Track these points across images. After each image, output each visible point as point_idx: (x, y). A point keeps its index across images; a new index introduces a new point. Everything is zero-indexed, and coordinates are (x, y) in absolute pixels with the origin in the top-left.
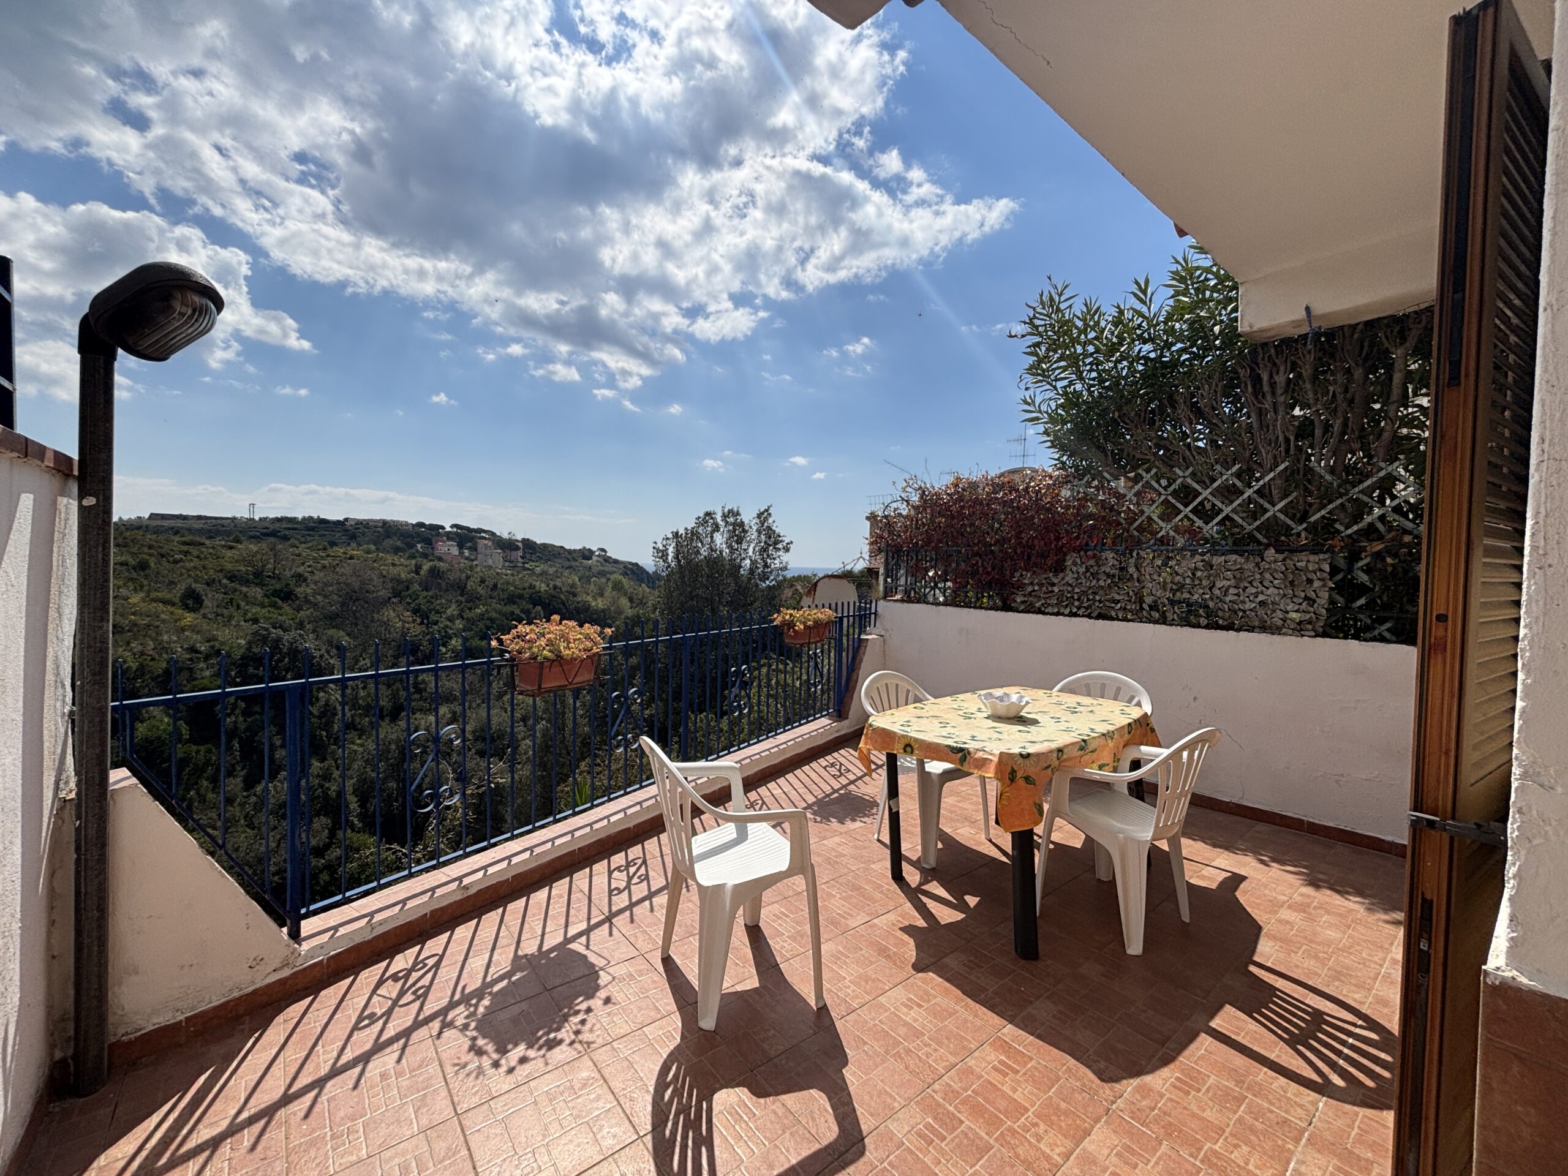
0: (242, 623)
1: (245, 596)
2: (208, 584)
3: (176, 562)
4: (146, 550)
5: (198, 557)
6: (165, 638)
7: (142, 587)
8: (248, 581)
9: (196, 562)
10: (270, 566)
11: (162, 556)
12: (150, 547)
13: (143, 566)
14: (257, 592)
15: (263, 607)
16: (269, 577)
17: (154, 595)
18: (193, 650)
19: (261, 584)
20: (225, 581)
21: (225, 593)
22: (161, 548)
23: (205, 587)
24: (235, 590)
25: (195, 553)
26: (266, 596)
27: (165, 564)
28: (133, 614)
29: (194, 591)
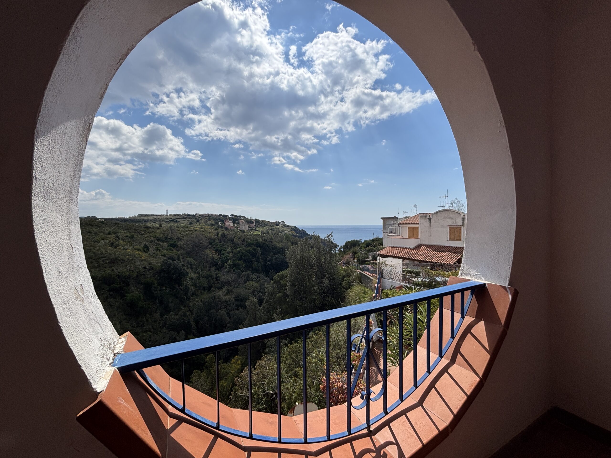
0: (160, 257)
1: (162, 246)
3: (142, 235)
6: (137, 264)
7: (132, 244)
8: (163, 241)
9: (148, 235)
10: (170, 235)
12: (135, 230)
13: (132, 237)
14: (165, 245)
15: (167, 250)
16: (169, 239)
17: (135, 247)
18: (145, 268)
19: (167, 242)
20: (156, 241)
21: (156, 245)
23: (150, 243)
24: (159, 244)
25: (148, 231)
26: (168, 246)
27: (139, 236)
28: (128, 256)
29: (147, 245)
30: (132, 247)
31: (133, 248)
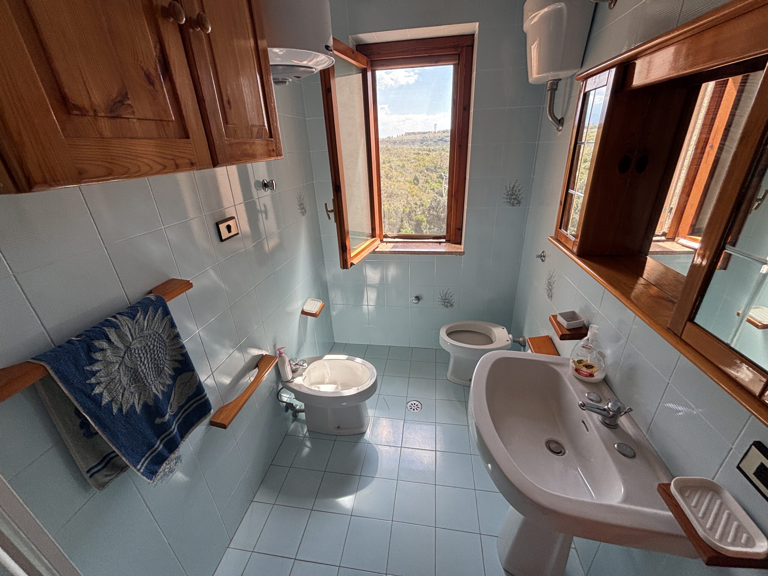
0: (430, 191)
1: (431, 178)
2: (421, 173)
3: (412, 163)
4: (404, 158)
5: (418, 160)
6: (409, 199)
7: (403, 175)
8: (432, 170)
9: (418, 163)
10: (439, 164)
11: (408, 160)
12: (405, 157)
13: (403, 166)
14: (435, 175)
15: (436, 183)
16: (438, 168)
17: (407, 179)
18: (416, 204)
19: (436, 172)
20: (425, 171)
21: (425, 176)
22: (408, 157)
23: (419, 174)
24: (428, 175)
25: (417, 159)
26: (437, 178)
27: (409, 164)
28: (401, 189)
29: (416, 177)
30: (403, 178)
31: (405, 179)
